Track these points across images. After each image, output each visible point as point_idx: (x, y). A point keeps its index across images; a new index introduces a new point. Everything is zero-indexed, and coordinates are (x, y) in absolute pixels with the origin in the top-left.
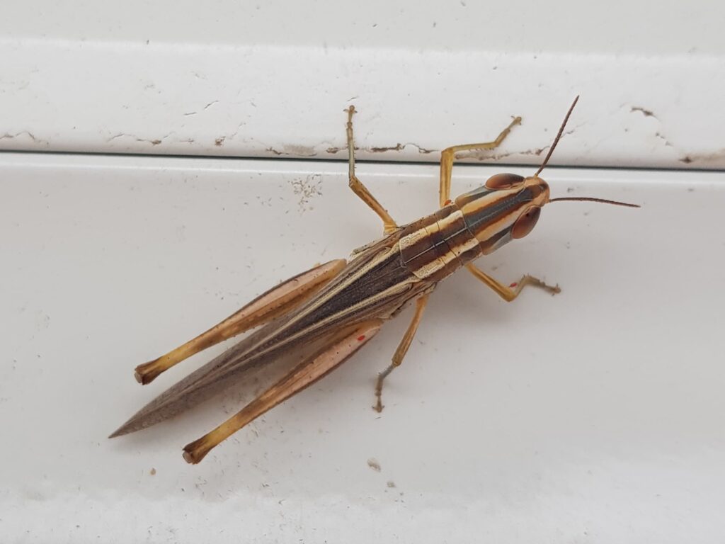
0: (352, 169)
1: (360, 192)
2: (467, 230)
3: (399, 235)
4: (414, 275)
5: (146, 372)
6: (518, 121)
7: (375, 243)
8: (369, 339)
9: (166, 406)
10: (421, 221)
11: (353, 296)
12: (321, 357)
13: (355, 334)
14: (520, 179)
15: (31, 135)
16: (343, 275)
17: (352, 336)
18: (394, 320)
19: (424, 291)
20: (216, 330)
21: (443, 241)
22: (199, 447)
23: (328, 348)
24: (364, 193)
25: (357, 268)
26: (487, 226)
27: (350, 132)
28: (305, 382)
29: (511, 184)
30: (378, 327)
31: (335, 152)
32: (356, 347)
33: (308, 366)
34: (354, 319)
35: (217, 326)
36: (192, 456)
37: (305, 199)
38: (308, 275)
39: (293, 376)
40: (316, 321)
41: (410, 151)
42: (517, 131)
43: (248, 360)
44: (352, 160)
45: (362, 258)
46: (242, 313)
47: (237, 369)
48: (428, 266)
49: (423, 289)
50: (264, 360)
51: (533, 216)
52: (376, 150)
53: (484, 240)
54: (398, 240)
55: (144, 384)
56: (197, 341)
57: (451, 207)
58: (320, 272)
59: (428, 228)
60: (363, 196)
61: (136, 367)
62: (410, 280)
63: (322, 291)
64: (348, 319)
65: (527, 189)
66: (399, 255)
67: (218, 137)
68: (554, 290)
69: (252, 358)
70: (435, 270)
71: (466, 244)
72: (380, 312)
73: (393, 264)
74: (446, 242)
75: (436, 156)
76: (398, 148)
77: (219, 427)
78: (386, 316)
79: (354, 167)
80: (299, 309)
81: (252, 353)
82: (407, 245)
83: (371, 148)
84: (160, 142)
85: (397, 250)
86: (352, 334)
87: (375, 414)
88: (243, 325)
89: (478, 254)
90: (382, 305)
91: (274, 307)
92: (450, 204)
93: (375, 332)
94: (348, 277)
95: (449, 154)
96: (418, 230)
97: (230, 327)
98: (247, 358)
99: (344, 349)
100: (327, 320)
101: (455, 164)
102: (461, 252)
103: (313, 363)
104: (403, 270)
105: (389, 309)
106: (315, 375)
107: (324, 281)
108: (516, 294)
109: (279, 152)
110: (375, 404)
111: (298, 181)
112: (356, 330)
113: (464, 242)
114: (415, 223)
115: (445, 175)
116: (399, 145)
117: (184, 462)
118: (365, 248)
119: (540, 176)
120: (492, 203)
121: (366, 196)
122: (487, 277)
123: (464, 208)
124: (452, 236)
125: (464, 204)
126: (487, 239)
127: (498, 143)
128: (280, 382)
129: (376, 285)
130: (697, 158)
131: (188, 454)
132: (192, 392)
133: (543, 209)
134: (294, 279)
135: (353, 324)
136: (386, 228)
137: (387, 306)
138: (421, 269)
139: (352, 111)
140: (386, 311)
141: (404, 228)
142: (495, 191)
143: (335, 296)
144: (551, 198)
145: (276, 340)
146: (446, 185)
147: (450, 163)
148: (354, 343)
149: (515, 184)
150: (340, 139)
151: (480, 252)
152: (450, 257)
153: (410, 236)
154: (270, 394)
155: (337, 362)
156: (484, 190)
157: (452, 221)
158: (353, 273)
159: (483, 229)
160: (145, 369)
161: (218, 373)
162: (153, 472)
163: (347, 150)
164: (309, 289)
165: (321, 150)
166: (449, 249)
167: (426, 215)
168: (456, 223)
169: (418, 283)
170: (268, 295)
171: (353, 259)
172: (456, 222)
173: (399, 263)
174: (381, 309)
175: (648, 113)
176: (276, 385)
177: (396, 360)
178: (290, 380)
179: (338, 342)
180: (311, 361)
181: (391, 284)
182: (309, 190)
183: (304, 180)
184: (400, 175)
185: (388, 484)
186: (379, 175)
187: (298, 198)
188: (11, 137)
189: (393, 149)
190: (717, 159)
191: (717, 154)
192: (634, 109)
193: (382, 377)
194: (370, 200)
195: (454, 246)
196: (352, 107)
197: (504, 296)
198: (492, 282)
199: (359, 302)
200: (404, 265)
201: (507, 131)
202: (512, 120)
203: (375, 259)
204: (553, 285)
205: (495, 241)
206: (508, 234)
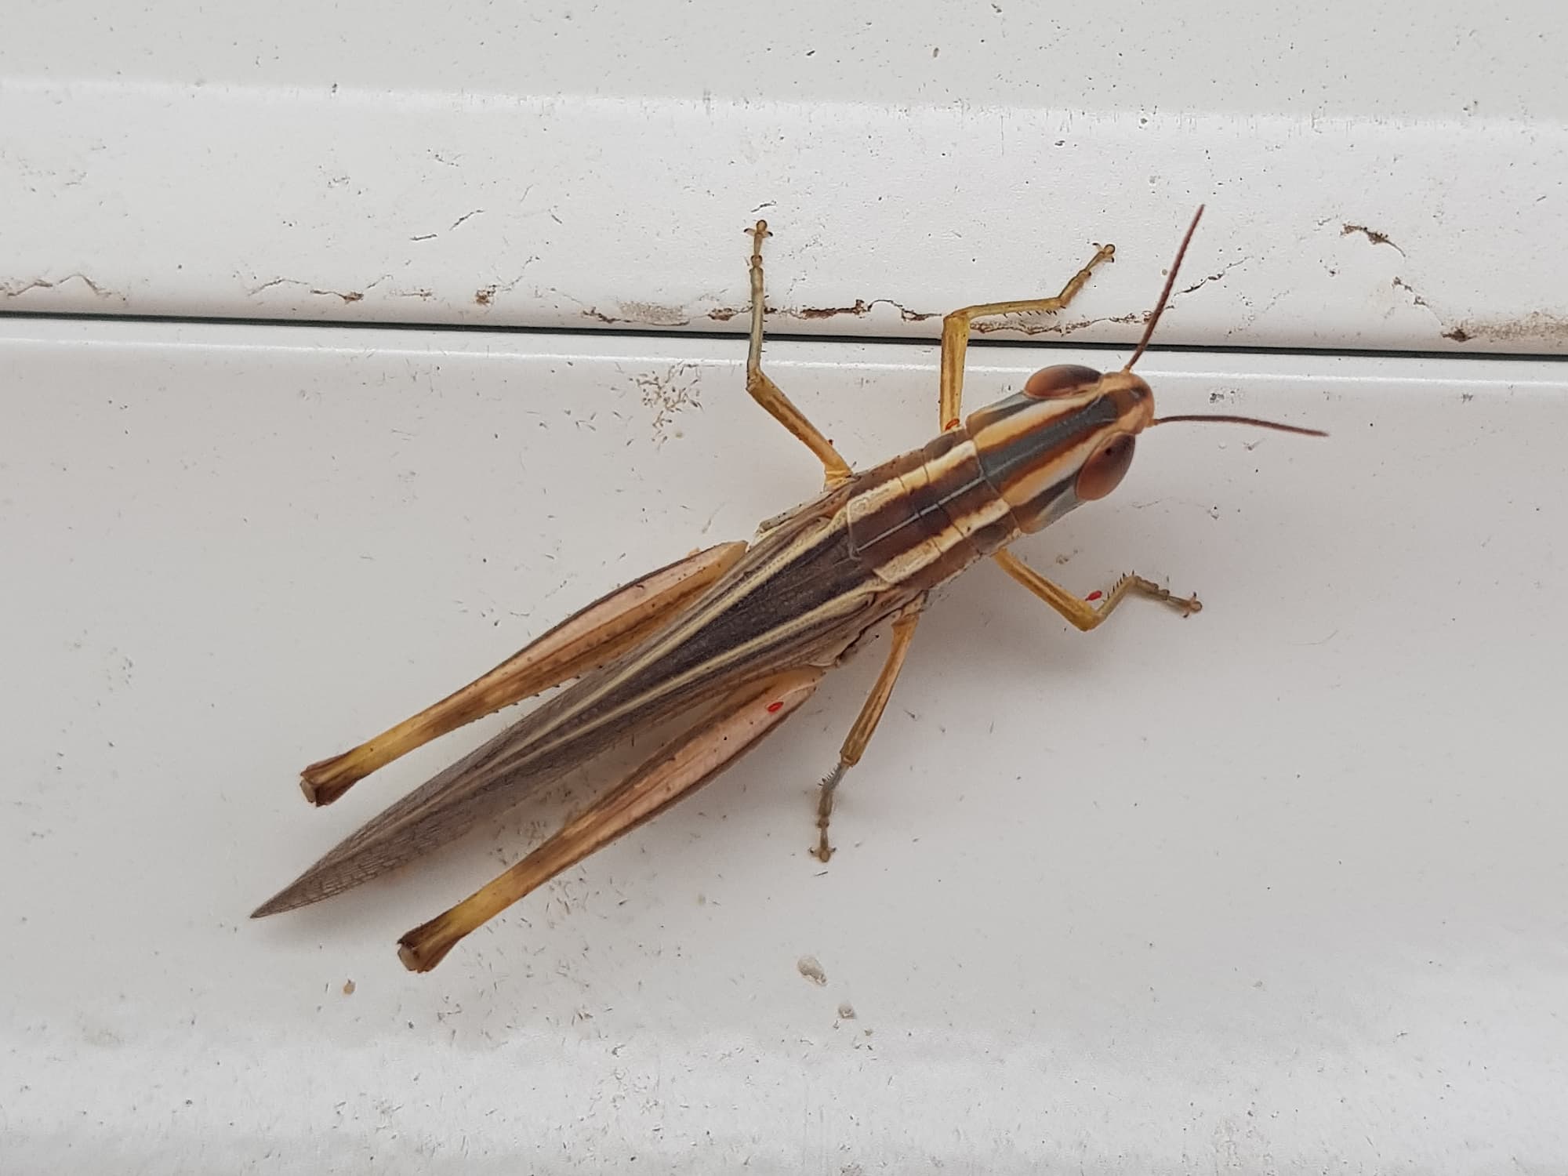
0: (755, 355)
1: (770, 403)
2: (984, 481)
3: (847, 493)
4: (875, 576)
5: (322, 778)
6: (1106, 254)
7: (802, 508)
8: (793, 710)
9: (368, 849)
10: (894, 462)
11: (753, 620)
12: (690, 745)
13: (763, 697)
14: (1093, 376)
15: (89, 282)
16: (735, 576)
17: (758, 701)
18: (844, 668)
19: (902, 608)
20: (472, 689)
21: (935, 506)
22: (432, 935)
23: (705, 727)
24: (777, 404)
25: (761, 561)
26: (1025, 475)
27: (757, 276)
28: (658, 798)
29: (1075, 386)
30: (812, 684)
31: (726, 318)
32: (765, 725)
33: (665, 765)
34: (758, 667)
35: (476, 683)
36: (416, 953)
37: (667, 415)
38: (666, 574)
39: (632, 786)
40: (679, 671)
41: (883, 317)
42: (1104, 274)
43: (537, 753)
44: (756, 335)
45: (774, 539)
46: (528, 655)
47: (517, 771)
48: (905, 556)
49: (900, 604)
50: (572, 752)
51: (1120, 453)
52: (811, 313)
53: (1019, 504)
54: (844, 504)
55: (319, 804)
56: (433, 712)
57: (954, 433)
58: (692, 569)
59: (905, 478)
60: (777, 411)
61: (303, 769)
62: (869, 586)
63: (693, 608)
64: (743, 668)
65: (1105, 397)
66: (847, 533)
67: (482, 288)
68: (1188, 606)
69: (546, 748)
70: (920, 566)
71: (984, 511)
72: (812, 653)
73: (834, 553)
74: (941, 507)
75: (933, 326)
76: (858, 308)
77: (475, 895)
78: (825, 660)
79: (759, 350)
80: (645, 646)
81: (545, 739)
82: (863, 514)
83: (801, 308)
84: (360, 296)
85: (843, 522)
86: (755, 697)
87: (816, 864)
88: (532, 679)
89: (1010, 532)
90: (814, 639)
91: (594, 640)
92: (955, 429)
93: (806, 693)
94: (742, 580)
95: (960, 322)
96: (885, 481)
97: (502, 683)
98: (535, 749)
99: (739, 730)
100: (701, 669)
102: (974, 528)
103: (673, 759)
104: (855, 564)
105: (830, 646)
106: (679, 784)
107: (700, 587)
108: (1100, 614)
109: (609, 318)
110: (816, 846)
111: (651, 378)
112: (766, 690)
113: (978, 509)
114: (882, 468)
115: (951, 366)
116: (859, 302)
117: (399, 965)
118: (782, 519)
120: (1034, 427)
121: (782, 410)
122: (1039, 578)
123: (977, 437)
124: (954, 495)
125: (980, 428)
126: (1026, 500)
127: (1064, 300)
128: (605, 798)
129: (800, 596)
130: (1481, 330)
131: (407, 952)
132: (422, 820)
133: (1141, 440)
134: (637, 583)
135: (758, 678)
136: (830, 477)
137: (824, 640)
138: (892, 563)
139: (760, 232)
140: (823, 649)
141: (860, 477)
142: (1042, 400)
143: (715, 620)
144: (1157, 416)
145: (595, 710)
146: (953, 388)
147: (961, 342)
148: (759, 716)
149: (1082, 387)
150: (735, 290)
151: (1014, 527)
152: (950, 538)
153: (869, 494)
154: (583, 825)
155: (724, 757)
156: (1023, 399)
157: (955, 463)
158: (752, 573)
159: (1018, 480)
160: (323, 772)
161: (476, 780)
162: (349, 988)
163: (750, 314)
164: (669, 604)
165: (697, 314)
166: (948, 523)
167: (903, 450)
168: (963, 468)
169: (885, 592)
170: (582, 619)
171: (759, 540)
172: (962, 466)
173: (847, 549)
174: (813, 647)
175: (1377, 238)
176: (596, 807)
177: (849, 753)
178: (625, 796)
179: (725, 716)
180: (668, 754)
181: (832, 595)
182: (674, 396)
183: (663, 376)
184: (861, 366)
185: (840, 1012)
186: (818, 364)
187: (651, 413)
188: (47, 285)
189: (847, 310)
190: (1522, 331)
191: (1523, 322)
192: (1349, 229)
193: (828, 789)
194: (792, 418)
195: (956, 517)
196: (762, 224)
197: (1074, 619)
198: (1047, 590)
199: (764, 631)
200: (856, 555)
201: (1085, 274)
202: (1095, 251)
203: (798, 542)
204: (1186, 596)
205: (1044, 506)
206: (1070, 491)
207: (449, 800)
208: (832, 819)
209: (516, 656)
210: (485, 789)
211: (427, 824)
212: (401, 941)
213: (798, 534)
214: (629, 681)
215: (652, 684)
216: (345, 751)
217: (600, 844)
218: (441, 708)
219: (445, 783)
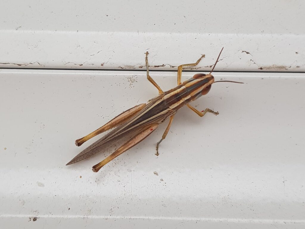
0: (148, 73)
1: (151, 81)
2: (187, 92)
3: (164, 95)
5: (79, 142)
6: (203, 56)
8: (154, 130)
9: (86, 154)
11: (149, 115)
12: (138, 136)
14: (205, 75)
15: (38, 63)
16: (145, 108)
18: (163, 123)
19: (173, 113)
22: (98, 166)
23: (140, 133)
25: (150, 106)
26: (194, 91)
27: (147, 61)
28: (133, 144)
30: (157, 126)
31: (142, 67)
32: (150, 133)
34: (149, 123)
35: (103, 126)
36: (95, 169)
37: (132, 83)
38: (133, 109)
40: (137, 124)
41: (167, 67)
42: (203, 59)
43: (114, 137)
44: (148, 70)
45: (152, 102)
46: (111, 122)
47: (110, 140)
48: (174, 104)
50: (119, 137)
51: (209, 87)
52: (155, 66)
53: (192, 96)
54: (164, 96)
55: (78, 146)
56: (96, 131)
58: (138, 108)
59: (174, 92)
61: (76, 140)
62: (168, 109)
63: (138, 114)
64: (147, 123)
65: (207, 78)
66: (164, 101)
67: (102, 63)
68: (217, 113)
69: (115, 137)
70: (176, 106)
72: (158, 121)
73: (162, 104)
74: (180, 96)
75: (176, 68)
77: (104, 160)
78: (160, 122)
81: (115, 135)
82: (167, 98)
84: (82, 65)
85: (164, 99)
86: (148, 128)
87: (156, 156)
88: (112, 126)
92: (181, 84)
94: (147, 109)
95: (181, 68)
96: (170, 92)
97: (107, 127)
99: (146, 133)
100: (140, 123)
101: (183, 71)
102: (185, 100)
104: (166, 106)
105: (161, 119)
106: (136, 142)
107: (139, 111)
108: (203, 114)
109: (123, 68)
110: (156, 153)
111: (129, 77)
112: (150, 127)
113: (186, 97)
115: (179, 75)
116: (163, 65)
118: (152, 99)
119: (211, 74)
120: (195, 83)
121: (153, 82)
123: (185, 85)
124: (182, 94)
127: (197, 64)
128: (124, 145)
130: (265, 68)
134: (129, 110)
135: (149, 125)
136: (160, 93)
138: (172, 106)
139: (147, 53)
141: (166, 92)
142: (196, 79)
143: (143, 115)
144: (215, 81)
146: (180, 78)
147: (181, 71)
148: (149, 131)
149: (203, 77)
150: (143, 63)
151: (191, 100)
152: (181, 101)
153: (168, 95)
154: (121, 149)
155: (144, 138)
156: (192, 79)
158: (149, 108)
159: (192, 92)
162: (81, 177)
163: (146, 67)
164: (134, 113)
165: (137, 67)
166: (181, 99)
167: (173, 88)
168: (183, 90)
169: (171, 110)
170: (120, 116)
171: (149, 103)
173: (164, 103)
174: (159, 119)
175: (248, 53)
177: (163, 137)
178: (128, 144)
179: (144, 131)
180: (135, 137)
181: (162, 111)
182: (133, 80)
183: (131, 77)
184: (164, 75)
185: (161, 180)
186: (157, 75)
187: (129, 83)
188: (32, 64)
189: (161, 66)
190: (271, 68)
191: (271, 66)
192: (243, 52)
193: (158, 144)
194: (154, 83)
195: (183, 98)
196: (147, 52)
197: (199, 115)
198: (195, 110)
199: (151, 117)
200: (166, 104)
201: (200, 60)
202: (202, 56)
203: (156, 103)
204: (216, 112)
205: (196, 96)
206: (201, 94)
207: (99, 145)
208: (158, 149)
209: (109, 122)
210: (105, 143)
211: (95, 149)
212: (93, 167)
213: (156, 101)
214: (128, 126)
215: (133, 126)
216: (82, 138)
217: (124, 152)
218: (97, 130)
219: (98, 143)
